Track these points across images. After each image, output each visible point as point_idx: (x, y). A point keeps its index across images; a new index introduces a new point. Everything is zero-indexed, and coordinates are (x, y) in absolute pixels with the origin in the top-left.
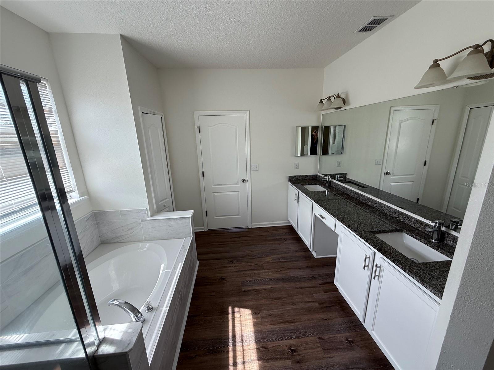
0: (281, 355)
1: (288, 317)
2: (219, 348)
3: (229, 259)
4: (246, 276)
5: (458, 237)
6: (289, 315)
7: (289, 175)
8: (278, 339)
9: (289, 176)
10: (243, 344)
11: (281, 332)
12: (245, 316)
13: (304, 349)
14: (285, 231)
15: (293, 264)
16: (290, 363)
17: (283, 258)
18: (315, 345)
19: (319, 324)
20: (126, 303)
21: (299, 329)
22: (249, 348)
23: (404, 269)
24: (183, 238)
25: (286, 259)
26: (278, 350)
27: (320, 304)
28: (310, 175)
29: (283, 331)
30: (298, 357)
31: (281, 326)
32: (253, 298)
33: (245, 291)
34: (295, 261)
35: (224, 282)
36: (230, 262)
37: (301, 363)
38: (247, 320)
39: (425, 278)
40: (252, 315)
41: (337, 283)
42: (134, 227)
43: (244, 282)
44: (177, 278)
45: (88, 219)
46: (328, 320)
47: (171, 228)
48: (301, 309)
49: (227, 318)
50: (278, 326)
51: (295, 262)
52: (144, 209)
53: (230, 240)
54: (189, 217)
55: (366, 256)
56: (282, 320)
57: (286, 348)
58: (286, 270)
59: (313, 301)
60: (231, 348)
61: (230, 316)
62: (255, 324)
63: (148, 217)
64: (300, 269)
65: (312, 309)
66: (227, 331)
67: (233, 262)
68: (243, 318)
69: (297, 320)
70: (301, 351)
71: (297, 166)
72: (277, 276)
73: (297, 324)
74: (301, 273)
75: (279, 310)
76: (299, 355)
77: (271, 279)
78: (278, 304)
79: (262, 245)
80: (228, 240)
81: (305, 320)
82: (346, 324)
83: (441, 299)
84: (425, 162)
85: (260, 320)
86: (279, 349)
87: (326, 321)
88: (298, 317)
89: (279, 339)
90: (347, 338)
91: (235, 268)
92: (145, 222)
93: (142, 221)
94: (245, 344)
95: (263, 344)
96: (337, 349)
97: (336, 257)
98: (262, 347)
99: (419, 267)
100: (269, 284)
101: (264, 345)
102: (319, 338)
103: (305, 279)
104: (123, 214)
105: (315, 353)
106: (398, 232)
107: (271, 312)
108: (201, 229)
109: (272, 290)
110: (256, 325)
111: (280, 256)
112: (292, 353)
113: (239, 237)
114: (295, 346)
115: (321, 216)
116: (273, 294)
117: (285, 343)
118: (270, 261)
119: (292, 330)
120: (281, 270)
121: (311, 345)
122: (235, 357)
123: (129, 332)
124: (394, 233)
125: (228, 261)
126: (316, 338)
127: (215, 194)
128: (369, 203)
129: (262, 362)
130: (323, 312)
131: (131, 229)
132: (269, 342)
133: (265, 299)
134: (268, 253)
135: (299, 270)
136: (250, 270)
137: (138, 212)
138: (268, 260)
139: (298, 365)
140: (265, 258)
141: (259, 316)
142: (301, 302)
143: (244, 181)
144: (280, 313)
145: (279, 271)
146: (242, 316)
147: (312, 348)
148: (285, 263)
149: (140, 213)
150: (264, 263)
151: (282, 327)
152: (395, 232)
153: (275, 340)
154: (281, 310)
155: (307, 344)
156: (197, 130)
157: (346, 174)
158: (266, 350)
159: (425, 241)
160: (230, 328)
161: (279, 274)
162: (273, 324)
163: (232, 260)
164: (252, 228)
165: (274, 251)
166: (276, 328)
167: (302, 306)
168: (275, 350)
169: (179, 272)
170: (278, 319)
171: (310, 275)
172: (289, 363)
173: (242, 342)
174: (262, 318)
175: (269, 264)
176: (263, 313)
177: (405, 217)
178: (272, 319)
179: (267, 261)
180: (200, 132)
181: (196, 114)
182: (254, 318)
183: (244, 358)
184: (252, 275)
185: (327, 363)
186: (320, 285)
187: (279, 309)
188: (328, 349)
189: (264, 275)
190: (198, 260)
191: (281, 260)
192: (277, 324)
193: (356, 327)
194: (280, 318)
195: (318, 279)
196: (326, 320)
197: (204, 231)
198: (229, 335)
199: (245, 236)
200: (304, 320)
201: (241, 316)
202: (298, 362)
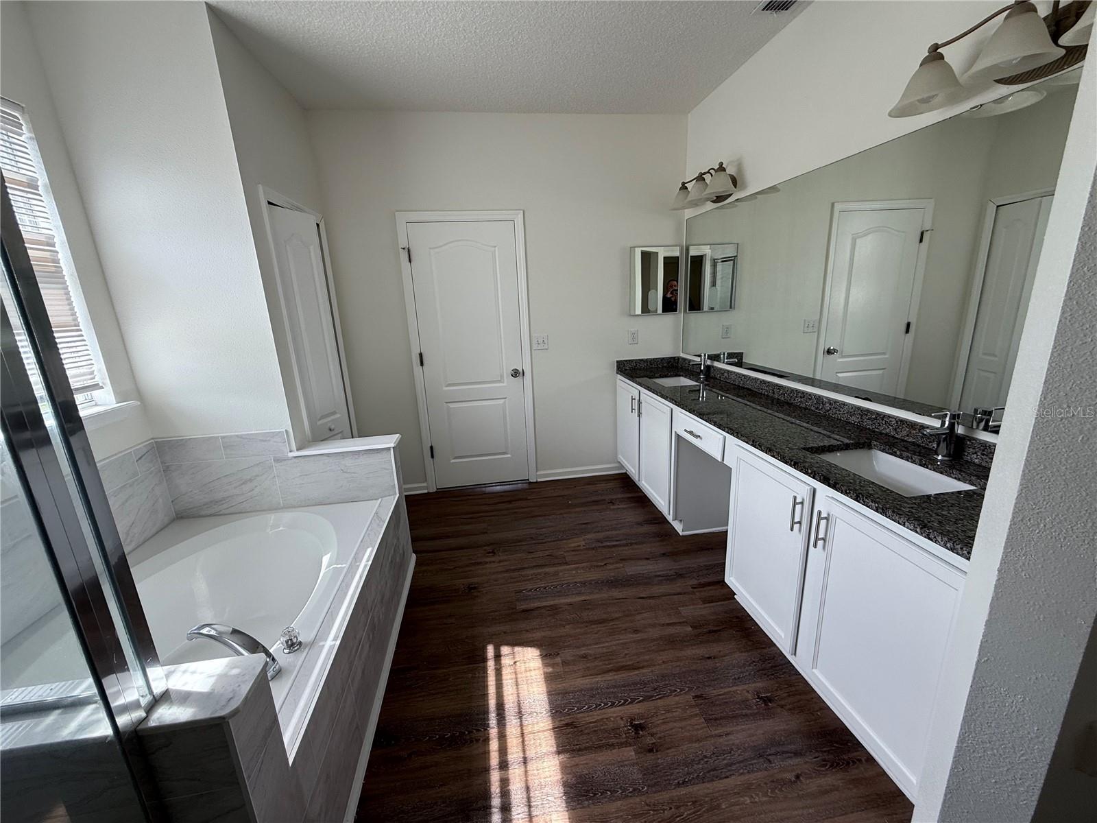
0: (611, 738)
1: (623, 658)
2: (467, 733)
3: (485, 548)
4: (525, 581)
5: (995, 445)
6: (626, 654)
7: (618, 359)
8: (603, 705)
9: (617, 362)
10: (521, 721)
11: (609, 691)
12: (525, 663)
13: (664, 723)
14: (611, 485)
15: (633, 549)
16: (633, 753)
17: (608, 539)
18: (688, 712)
19: (694, 667)
20: (235, 632)
21: (649, 681)
22: (536, 728)
23: (883, 509)
24: (378, 499)
25: (617, 541)
26: (602, 728)
27: (694, 627)
28: (664, 358)
29: (615, 687)
30: (650, 740)
31: (610, 678)
32: (543, 623)
33: (524, 611)
34: (636, 544)
35: (475, 594)
36: (489, 553)
37: (657, 751)
38: (530, 670)
39: (929, 522)
40: (542, 661)
41: (730, 579)
42: (257, 476)
43: (521, 591)
44: (361, 578)
45: (141, 457)
46: (714, 658)
47: (347, 475)
48: (654, 640)
49: (485, 670)
50: (602, 677)
51: (636, 547)
52: (280, 432)
53: (488, 508)
54: (388, 449)
55: (795, 498)
56: (612, 665)
57: (622, 723)
58: (617, 563)
59: (680, 623)
60: (493, 732)
61: (491, 664)
62: (549, 678)
63: (291, 451)
64: (647, 559)
65: (678, 639)
66: (485, 696)
67: (494, 553)
68: (521, 667)
69: (645, 664)
70: (655, 726)
71: (634, 338)
72: (594, 575)
73: (644, 671)
74: (651, 567)
75: (604, 645)
76: (652, 735)
77: (583, 584)
78: (601, 632)
79: (561, 514)
80: (483, 508)
81: (663, 662)
82: (755, 665)
83: (968, 559)
84: (909, 324)
85: (560, 669)
86: (606, 727)
87: (709, 662)
88: (647, 657)
89: (605, 704)
90: (758, 693)
91: (502, 564)
92: (285, 463)
93: (277, 460)
94: (527, 720)
95: (568, 717)
96: (734, 717)
97: (727, 532)
98: (567, 725)
99: (915, 503)
100: (580, 594)
101: (570, 721)
102: (697, 696)
103: (660, 578)
104: (229, 444)
105: (688, 728)
106: (862, 448)
107: (583, 651)
108: (420, 488)
109: (585, 606)
110: (551, 680)
111: (601, 535)
112: (637, 733)
113: (510, 502)
114: (641, 716)
115: (691, 433)
116: (590, 614)
117: (617, 714)
118: (579, 546)
119: (635, 684)
120: (605, 564)
121: (677, 713)
122: (503, 751)
123: (231, 676)
124: (854, 450)
125: (485, 550)
126: (689, 697)
127: (452, 406)
128: (795, 400)
129: (567, 755)
130: (701, 643)
131: (251, 480)
132: (582, 712)
133: (571, 625)
134: (574, 530)
135: (645, 562)
136: (534, 566)
137: (266, 438)
138: (576, 544)
139: (650, 756)
140: (570, 541)
141: (558, 660)
142: (654, 626)
143: (516, 374)
144: (605, 650)
145: (601, 566)
146: (517, 663)
147: (682, 719)
148: (613, 549)
149: (269, 440)
150: (568, 551)
151: (611, 680)
152: (856, 449)
153: (596, 707)
154: (607, 644)
155: (668, 711)
156: (404, 255)
157: (742, 353)
158: (576, 729)
159: (921, 460)
160: (492, 690)
161: (602, 571)
162: (591, 675)
163: (494, 548)
164: (537, 482)
165: (589, 526)
166: (598, 682)
167: (654, 633)
168: (596, 729)
169: (366, 566)
170: (601, 663)
171: (670, 570)
172: (630, 753)
173: (520, 718)
174: (565, 663)
175: (579, 552)
176: (567, 654)
177: (876, 419)
178: (588, 665)
179: (575, 547)
180: (410, 262)
181: (401, 218)
182: (546, 665)
183: (524, 751)
184: (539, 577)
185: (716, 748)
186: (695, 588)
187: (604, 643)
188: (716, 719)
189: (566, 575)
190: (414, 552)
191: (604, 544)
192: (600, 674)
193: (777, 668)
194: (607, 662)
195: (689, 577)
196: (709, 658)
197: (428, 493)
198: (488, 704)
199: (521, 499)
200: (661, 661)
201: (515, 662)
202: (651, 751)
